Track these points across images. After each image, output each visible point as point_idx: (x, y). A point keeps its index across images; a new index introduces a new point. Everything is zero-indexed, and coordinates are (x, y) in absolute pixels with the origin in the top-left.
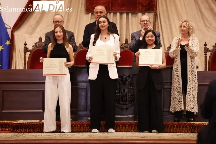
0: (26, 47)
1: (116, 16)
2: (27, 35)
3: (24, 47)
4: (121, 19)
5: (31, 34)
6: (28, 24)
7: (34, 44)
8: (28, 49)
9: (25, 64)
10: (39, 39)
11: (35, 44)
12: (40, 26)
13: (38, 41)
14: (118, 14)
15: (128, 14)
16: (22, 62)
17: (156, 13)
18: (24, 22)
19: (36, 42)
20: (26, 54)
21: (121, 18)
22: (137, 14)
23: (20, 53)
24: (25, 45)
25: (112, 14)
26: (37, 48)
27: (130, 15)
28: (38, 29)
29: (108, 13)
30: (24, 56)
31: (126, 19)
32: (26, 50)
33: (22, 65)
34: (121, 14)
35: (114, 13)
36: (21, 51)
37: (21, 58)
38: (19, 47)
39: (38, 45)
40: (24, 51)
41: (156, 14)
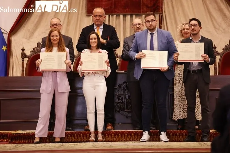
0: (24, 53)
1: (119, 18)
2: (25, 40)
3: (22, 53)
4: (125, 22)
5: (28, 39)
6: (25, 28)
7: (32, 49)
8: (26, 54)
9: (23, 71)
10: (38, 43)
11: (34, 49)
12: (38, 30)
13: (37, 46)
14: (121, 16)
15: (131, 16)
16: (20, 69)
17: (162, 14)
18: (21, 26)
19: (34, 47)
20: (24, 60)
21: (124, 20)
22: (141, 15)
23: (17, 59)
24: (23, 50)
25: (115, 16)
26: (35, 53)
27: (134, 16)
28: (36, 34)
29: (111, 16)
30: (22, 62)
31: (130, 21)
32: (24, 56)
33: (20, 72)
34: (125, 16)
35: (117, 15)
36: (18, 58)
37: (19, 64)
38: (16, 53)
39: (37, 50)
40: (22, 57)
41: (162, 16)
